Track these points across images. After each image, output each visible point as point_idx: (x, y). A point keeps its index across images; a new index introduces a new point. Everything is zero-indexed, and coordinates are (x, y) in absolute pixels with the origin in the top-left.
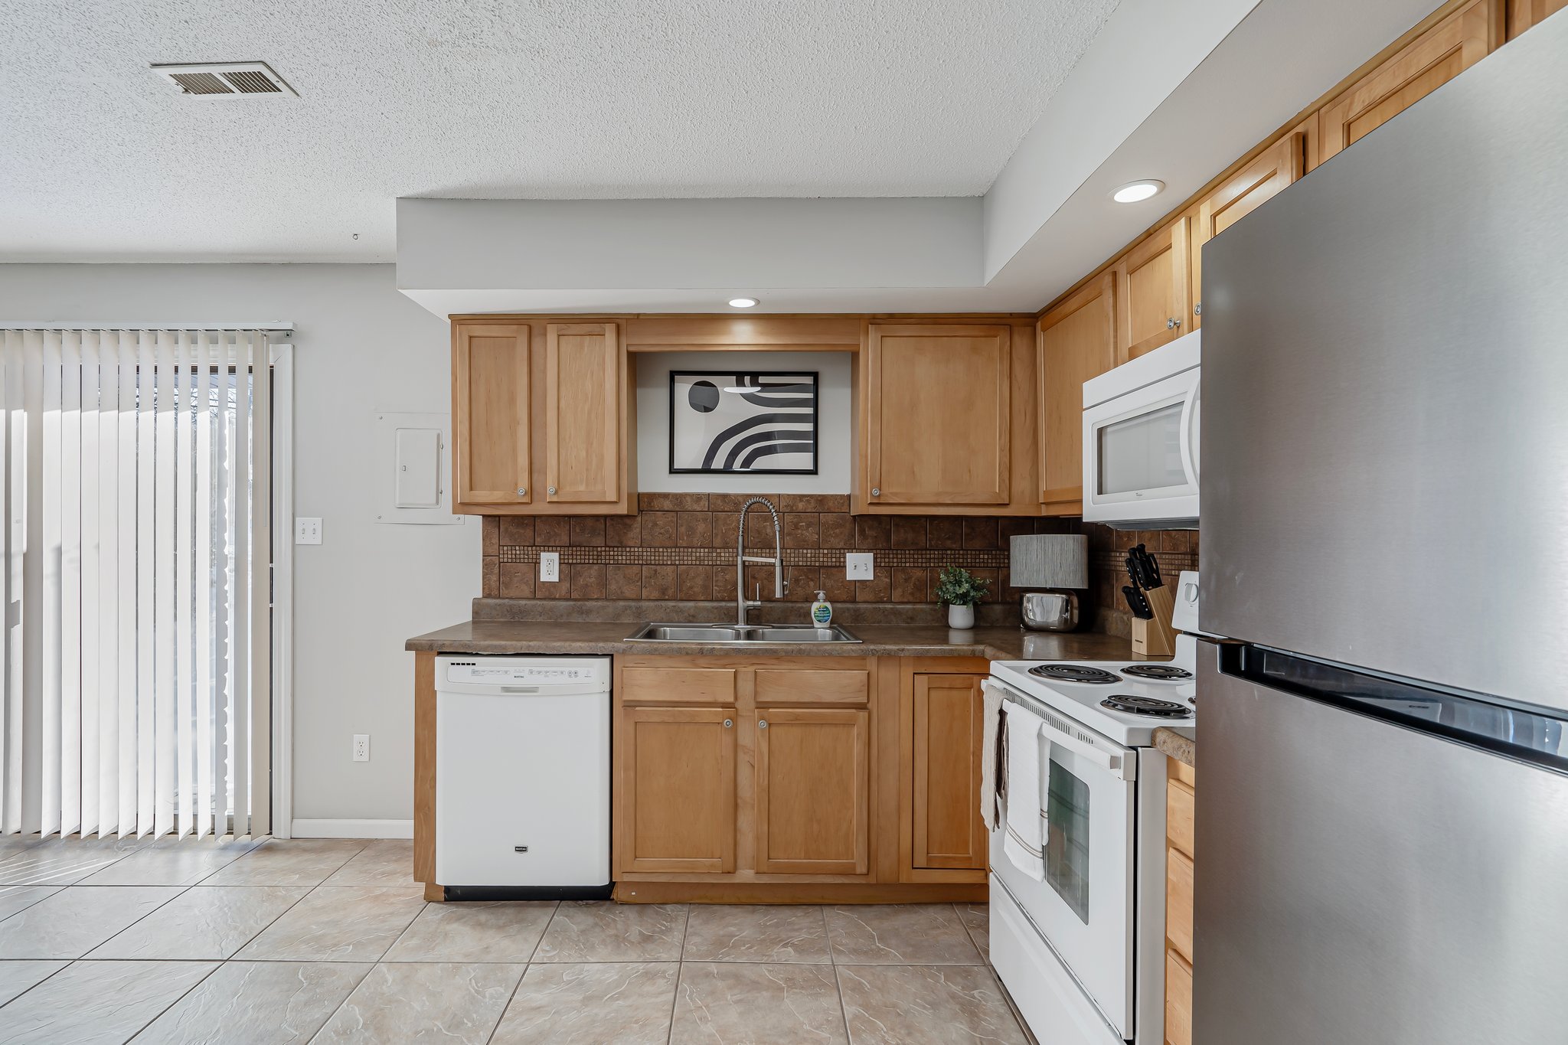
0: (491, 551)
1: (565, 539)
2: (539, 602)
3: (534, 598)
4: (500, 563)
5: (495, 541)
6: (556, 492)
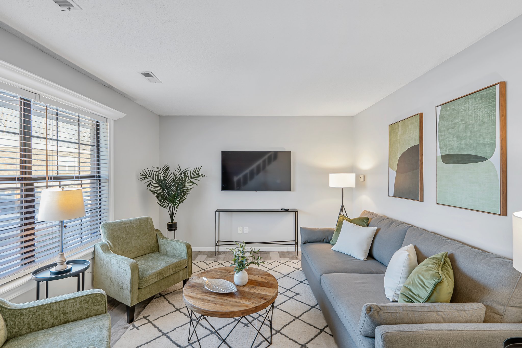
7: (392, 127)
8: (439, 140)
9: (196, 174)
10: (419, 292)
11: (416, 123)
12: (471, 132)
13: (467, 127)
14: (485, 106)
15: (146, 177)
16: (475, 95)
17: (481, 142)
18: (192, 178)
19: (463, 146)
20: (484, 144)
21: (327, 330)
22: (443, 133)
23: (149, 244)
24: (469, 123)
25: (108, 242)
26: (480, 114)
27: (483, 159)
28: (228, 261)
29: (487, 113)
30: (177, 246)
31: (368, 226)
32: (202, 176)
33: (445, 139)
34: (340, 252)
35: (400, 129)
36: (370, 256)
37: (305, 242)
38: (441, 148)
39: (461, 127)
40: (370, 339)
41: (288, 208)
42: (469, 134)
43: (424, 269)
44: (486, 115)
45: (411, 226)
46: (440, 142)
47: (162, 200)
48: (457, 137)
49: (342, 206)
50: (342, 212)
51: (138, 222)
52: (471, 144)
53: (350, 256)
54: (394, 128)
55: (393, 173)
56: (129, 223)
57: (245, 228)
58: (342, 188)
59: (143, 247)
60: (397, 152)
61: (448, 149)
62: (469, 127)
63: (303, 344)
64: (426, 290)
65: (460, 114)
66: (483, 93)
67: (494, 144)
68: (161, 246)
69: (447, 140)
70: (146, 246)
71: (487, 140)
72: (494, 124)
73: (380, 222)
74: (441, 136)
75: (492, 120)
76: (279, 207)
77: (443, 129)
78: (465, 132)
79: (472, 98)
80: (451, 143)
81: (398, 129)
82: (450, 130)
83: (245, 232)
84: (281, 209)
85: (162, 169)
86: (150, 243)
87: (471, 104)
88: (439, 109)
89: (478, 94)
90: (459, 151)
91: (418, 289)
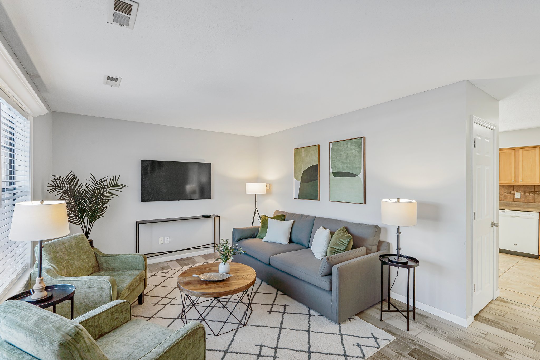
0: (501, 192)
1: (523, 190)
2: (515, 202)
3: (514, 201)
4: (504, 194)
5: (503, 190)
6: (522, 181)
7: (297, 151)
8: (331, 163)
9: (115, 184)
10: (340, 247)
11: (316, 151)
12: (350, 160)
13: (347, 157)
14: (357, 147)
15: (55, 189)
16: (351, 141)
17: (355, 166)
18: (109, 188)
19: (345, 168)
20: (356, 167)
21: (279, 292)
22: (334, 159)
23: (90, 264)
24: (348, 155)
25: (52, 266)
26: (354, 151)
27: (355, 175)
28: (159, 272)
29: (357, 151)
30: (130, 260)
31: (284, 220)
32: (123, 186)
33: (335, 162)
34: (269, 242)
35: (304, 153)
36: (291, 241)
37: (239, 239)
38: (332, 168)
39: (344, 157)
40: (326, 276)
41: (210, 215)
42: (348, 161)
43: (341, 235)
44: (357, 152)
45: (316, 217)
46: (331, 164)
47: (74, 216)
48: (342, 162)
49: (256, 209)
50: (256, 213)
51: (76, 241)
52: (349, 167)
53: (277, 243)
54: (299, 152)
55: (298, 183)
56: (67, 242)
57: (166, 238)
58: (256, 195)
59: (86, 268)
60: (302, 169)
61: (337, 168)
62: (349, 157)
63: (272, 304)
64: (344, 245)
65: (343, 150)
66: (356, 140)
67: (361, 168)
68: (102, 264)
69: (336, 163)
70: (88, 267)
71: (358, 166)
72: (361, 158)
73: (293, 217)
74: (333, 160)
75: (360, 155)
76: (201, 214)
77: (334, 157)
78: (347, 160)
79: (350, 142)
80: (338, 165)
81: (302, 152)
82: (338, 158)
83: (166, 242)
84: (203, 216)
85: (66, 178)
86: (91, 262)
87: (349, 145)
88: (331, 144)
89: (353, 141)
90: (343, 170)
91: (340, 246)
